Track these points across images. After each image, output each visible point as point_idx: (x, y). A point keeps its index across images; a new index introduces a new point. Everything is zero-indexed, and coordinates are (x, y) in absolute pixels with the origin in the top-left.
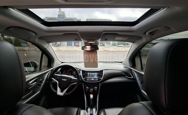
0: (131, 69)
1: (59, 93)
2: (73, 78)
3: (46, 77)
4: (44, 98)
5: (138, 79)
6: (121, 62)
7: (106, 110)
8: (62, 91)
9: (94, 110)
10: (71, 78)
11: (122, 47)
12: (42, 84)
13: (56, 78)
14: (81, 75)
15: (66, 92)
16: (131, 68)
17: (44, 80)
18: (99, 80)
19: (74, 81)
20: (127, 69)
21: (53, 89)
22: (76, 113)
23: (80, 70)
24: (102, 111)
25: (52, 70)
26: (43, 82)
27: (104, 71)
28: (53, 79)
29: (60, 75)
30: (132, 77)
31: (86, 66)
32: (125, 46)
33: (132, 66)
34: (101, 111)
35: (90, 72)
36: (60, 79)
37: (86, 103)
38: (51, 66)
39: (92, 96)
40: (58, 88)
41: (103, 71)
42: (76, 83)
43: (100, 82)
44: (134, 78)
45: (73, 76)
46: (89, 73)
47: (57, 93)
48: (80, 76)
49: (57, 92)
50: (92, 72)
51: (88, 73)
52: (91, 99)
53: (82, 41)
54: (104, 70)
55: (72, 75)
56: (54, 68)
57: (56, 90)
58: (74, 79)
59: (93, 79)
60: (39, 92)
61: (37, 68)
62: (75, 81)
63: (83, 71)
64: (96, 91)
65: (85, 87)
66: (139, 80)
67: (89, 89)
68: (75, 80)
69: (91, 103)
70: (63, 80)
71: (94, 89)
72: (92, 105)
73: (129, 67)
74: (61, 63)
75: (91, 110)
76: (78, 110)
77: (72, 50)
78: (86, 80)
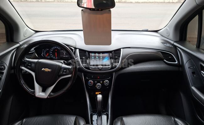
0: (175, 47)
1: (39, 93)
2: (64, 66)
3: (7, 62)
5: (187, 66)
6: (156, 31)
7: (124, 119)
8: (44, 91)
9: (104, 117)
10: (59, 66)
12: (4, 77)
13: (29, 66)
15: (53, 91)
16: (175, 44)
17: (5, 68)
19: (65, 72)
20: (168, 45)
21: (25, 87)
23: (76, 48)
24: (118, 120)
25: (18, 48)
26: (3, 73)
27: (122, 49)
28: (23, 68)
29: (36, 60)
30: (175, 62)
31: (87, 43)
33: (178, 40)
34: (116, 120)
35: (95, 52)
36: (37, 68)
37: (90, 107)
38: (15, 41)
39: (100, 97)
40: (36, 85)
41: (119, 50)
42: (70, 76)
43: (115, 71)
44: (181, 63)
45: (62, 61)
46: (93, 54)
47: (35, 94)
48: (78, 61)
49: (34, 92)
50: (99, 53)
51: (91, 54)
52: (100, 101)
55: (60, 58)
56: (21, 43)
57: (33, 88)
58: (65, 69)
59: (101, 66)
62: (68, 71)
63: (81, 50)
64: (107, 86)
65: (87, 81)
66: (189, 68)
67: (95, 84)
68: (68, 69)
69: (99, 107)
70: (44, 71)
71: (103, 84)
72: (100, 109)
73: (172, 42)
74: (34, 32)
75: (100, 118)
76: (76, 119)
78: (88, 68)
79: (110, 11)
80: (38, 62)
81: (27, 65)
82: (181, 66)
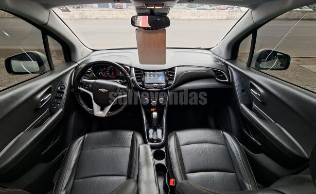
0: (227, 65)
1: (98, 112)
2: (120, 86)
3: (67, 82)
4: (74, 115)
5: (237, 84)
6: (209, 49)
7: (178, 133)
8: (102, 109)
9: (159, 131)
10: (115, 86)
11: (206, 9)
12: (64, 96)
13: (87, 87)
14: (135, 79)
15: (110, 110)
16: (227, 62)
17: (65, 88)
18: (167, 86)
19: (121, 92)
20: (220, 63)
21: (84, 106)
22: (131, 139)
23: (131, 67)
24: (172, 135)
25: (76, 67)
26: (63, 92)
27: (176, 68)
28: (81, 88)
30: (226, 79)
31: (142, 62)
32: (211, 8)
33: (229, 58)
34: (171, 134)
35: (150, 71)
36: (95, 88)
38: (73, 60)
39: (155, 114)
40: (95, 105)
41: (174, 68)
43: (170, 89)
44: (231, 81)
45: (118, 81)
47: (94, 113)
48: (133, 81)
49: (93, 111)
50: (154, 71)
52: (155, 119)
53: (131, 3)
54: (177, 66)
55: (116, 78)
57: (92, 107)
58: (121, 89)
59: (156, 85)
60: (61, 110)
61: (45, 64)
62: (124, 91)
63: (136, 69)
66: (239, 86)
68: (124, 89)
69: (155, 123)
70: (101, 91)
72: (155, 125)
73: (224, 61)
74: (92, 51)
75: (155, 133)
76: (133, 135)
77: (109, 17)
78: (143, 86)
79: (165, 30)
80: (95, 83)
81: (85, 85)
82: (231, 83)
